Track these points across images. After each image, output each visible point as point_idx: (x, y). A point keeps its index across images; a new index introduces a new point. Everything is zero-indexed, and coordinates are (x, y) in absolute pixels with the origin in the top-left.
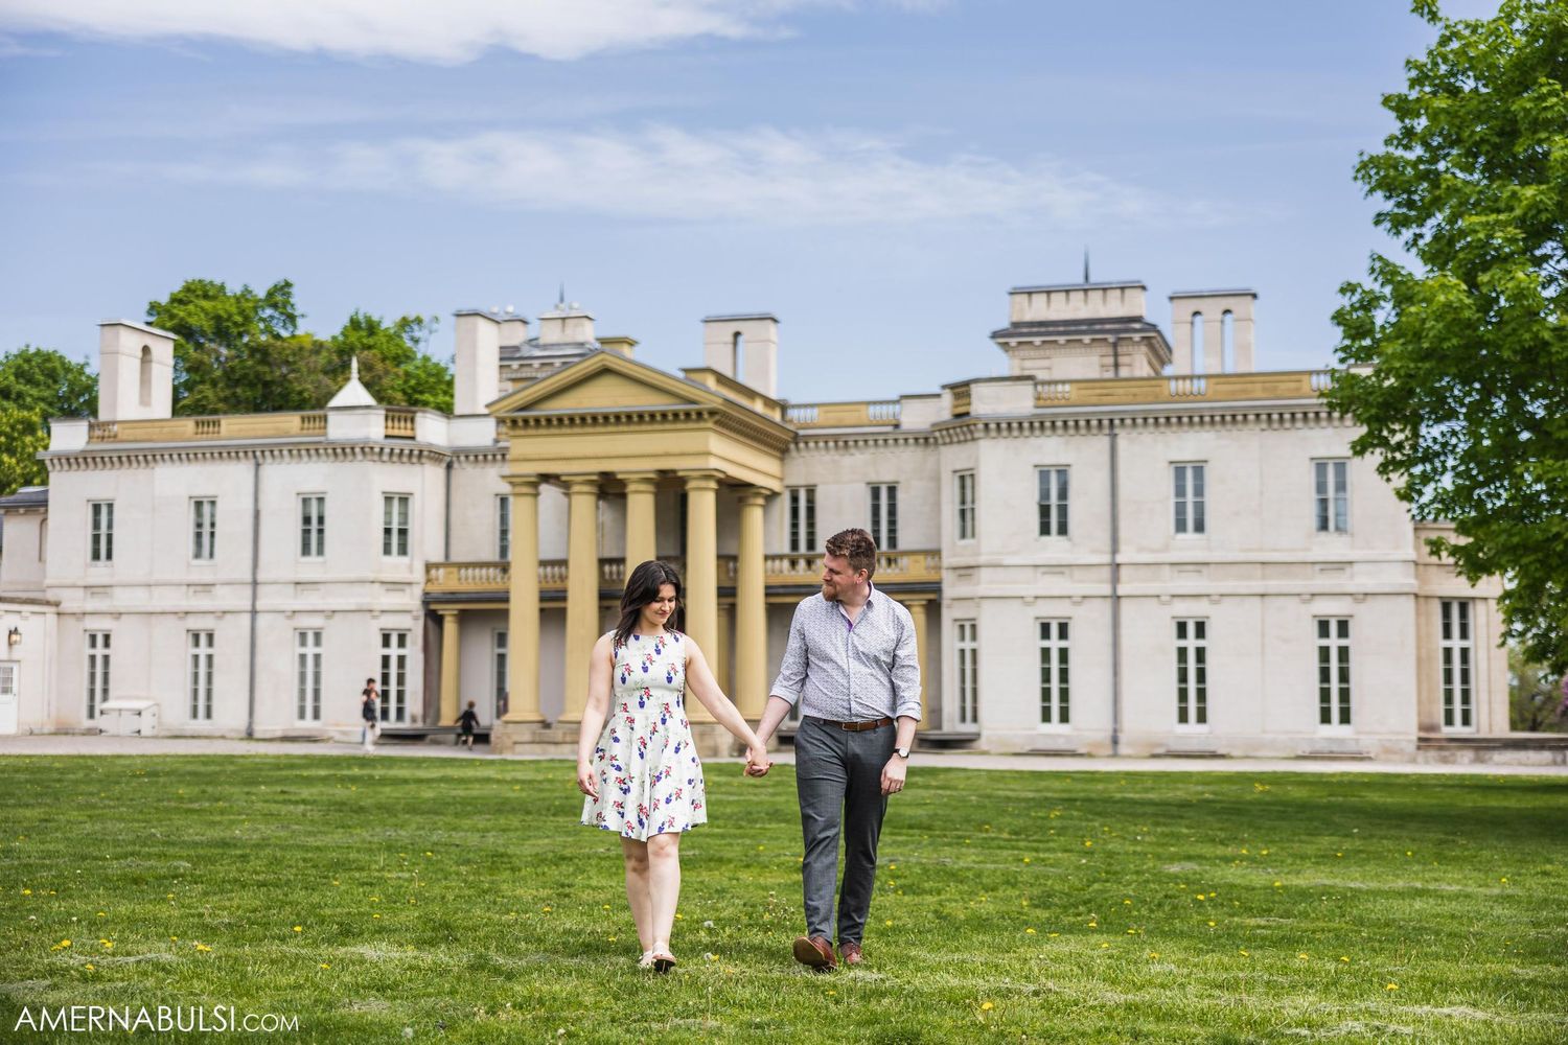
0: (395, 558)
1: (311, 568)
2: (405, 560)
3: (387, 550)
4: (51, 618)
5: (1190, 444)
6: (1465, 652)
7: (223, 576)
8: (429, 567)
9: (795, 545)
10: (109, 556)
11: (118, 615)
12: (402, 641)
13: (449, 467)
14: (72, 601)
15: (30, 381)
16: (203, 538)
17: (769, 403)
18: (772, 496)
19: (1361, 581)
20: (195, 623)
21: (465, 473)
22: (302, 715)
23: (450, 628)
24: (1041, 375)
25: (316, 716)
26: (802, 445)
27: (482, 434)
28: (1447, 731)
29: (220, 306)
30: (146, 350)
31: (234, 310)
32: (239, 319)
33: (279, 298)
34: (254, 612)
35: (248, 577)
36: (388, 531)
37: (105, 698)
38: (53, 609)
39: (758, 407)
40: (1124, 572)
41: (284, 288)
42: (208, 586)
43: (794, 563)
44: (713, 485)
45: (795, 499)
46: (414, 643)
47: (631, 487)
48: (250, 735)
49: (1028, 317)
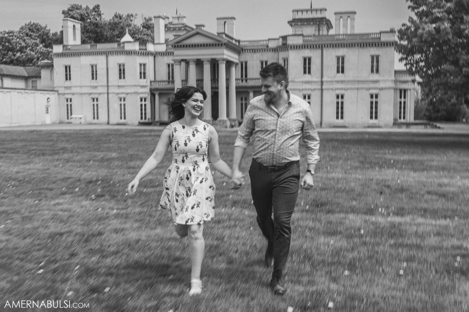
0: (142, 80)
1: (122, 82)
2: (145, 80)
3: (141, 78)
4: (56, 95)
5: (341, 52)
6: (405, 103)
7: (100, 84)
8: (151, 82)
9: (242, 76)
10: (70, 79)
11: (73, 94)
12: (145, 100)
13: (155, 57)
14: (61, 91)
15: (33, 31)
16: (94, 76)
17: (236, 41)
18: (237, 64)
19: (382, 85)
20: (93, 96)
21: (159, 58)
22: (121, 118)
23: (157, 97)
24: (305, 34)
25: (125, 118)
26: (244, 51)
27: (163, 48)
28: (399, 121)
29: (81, 11)
30: (74, 26)
31: (85, 12)
32: (87, 15)
33: (96, 9)
34: (108, 94)
35: (106, 84)
36: (141, 73)
37: (71, 114)
38: (56, 93)
39: (234, 42)
40: (324, 83)
41: (98, 7)
42: (96, 87)
43: (242, 81)
44: (225, 62)
45: (242, 65)
46: (148, 101)
47: (205, 63)
48: (108, 123)
49: (297, 17)
